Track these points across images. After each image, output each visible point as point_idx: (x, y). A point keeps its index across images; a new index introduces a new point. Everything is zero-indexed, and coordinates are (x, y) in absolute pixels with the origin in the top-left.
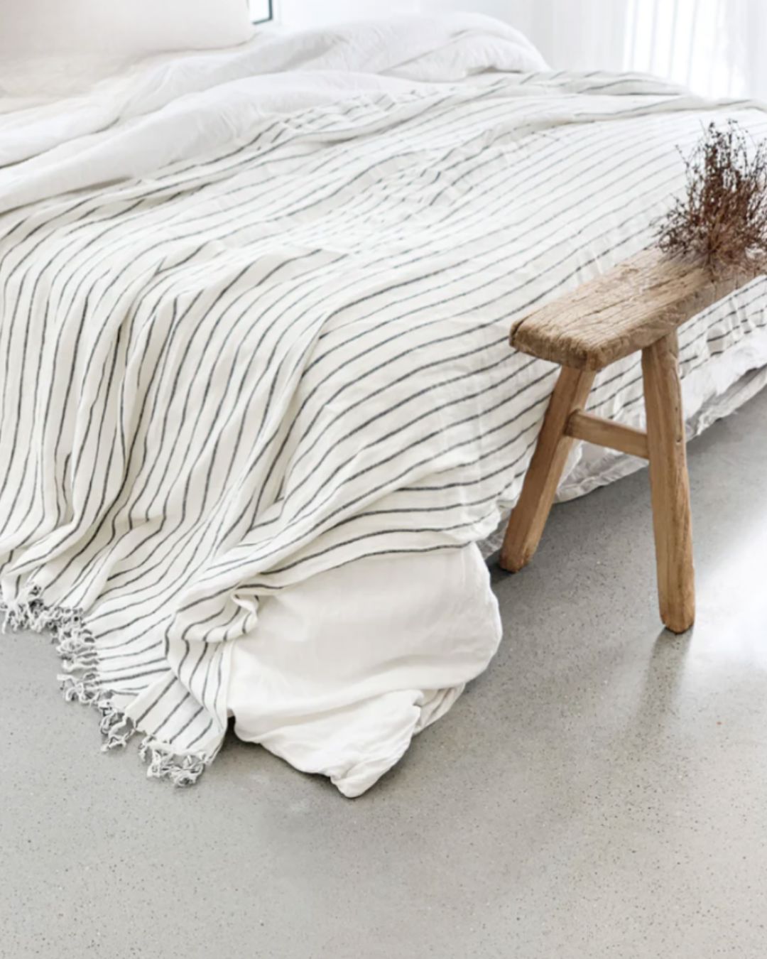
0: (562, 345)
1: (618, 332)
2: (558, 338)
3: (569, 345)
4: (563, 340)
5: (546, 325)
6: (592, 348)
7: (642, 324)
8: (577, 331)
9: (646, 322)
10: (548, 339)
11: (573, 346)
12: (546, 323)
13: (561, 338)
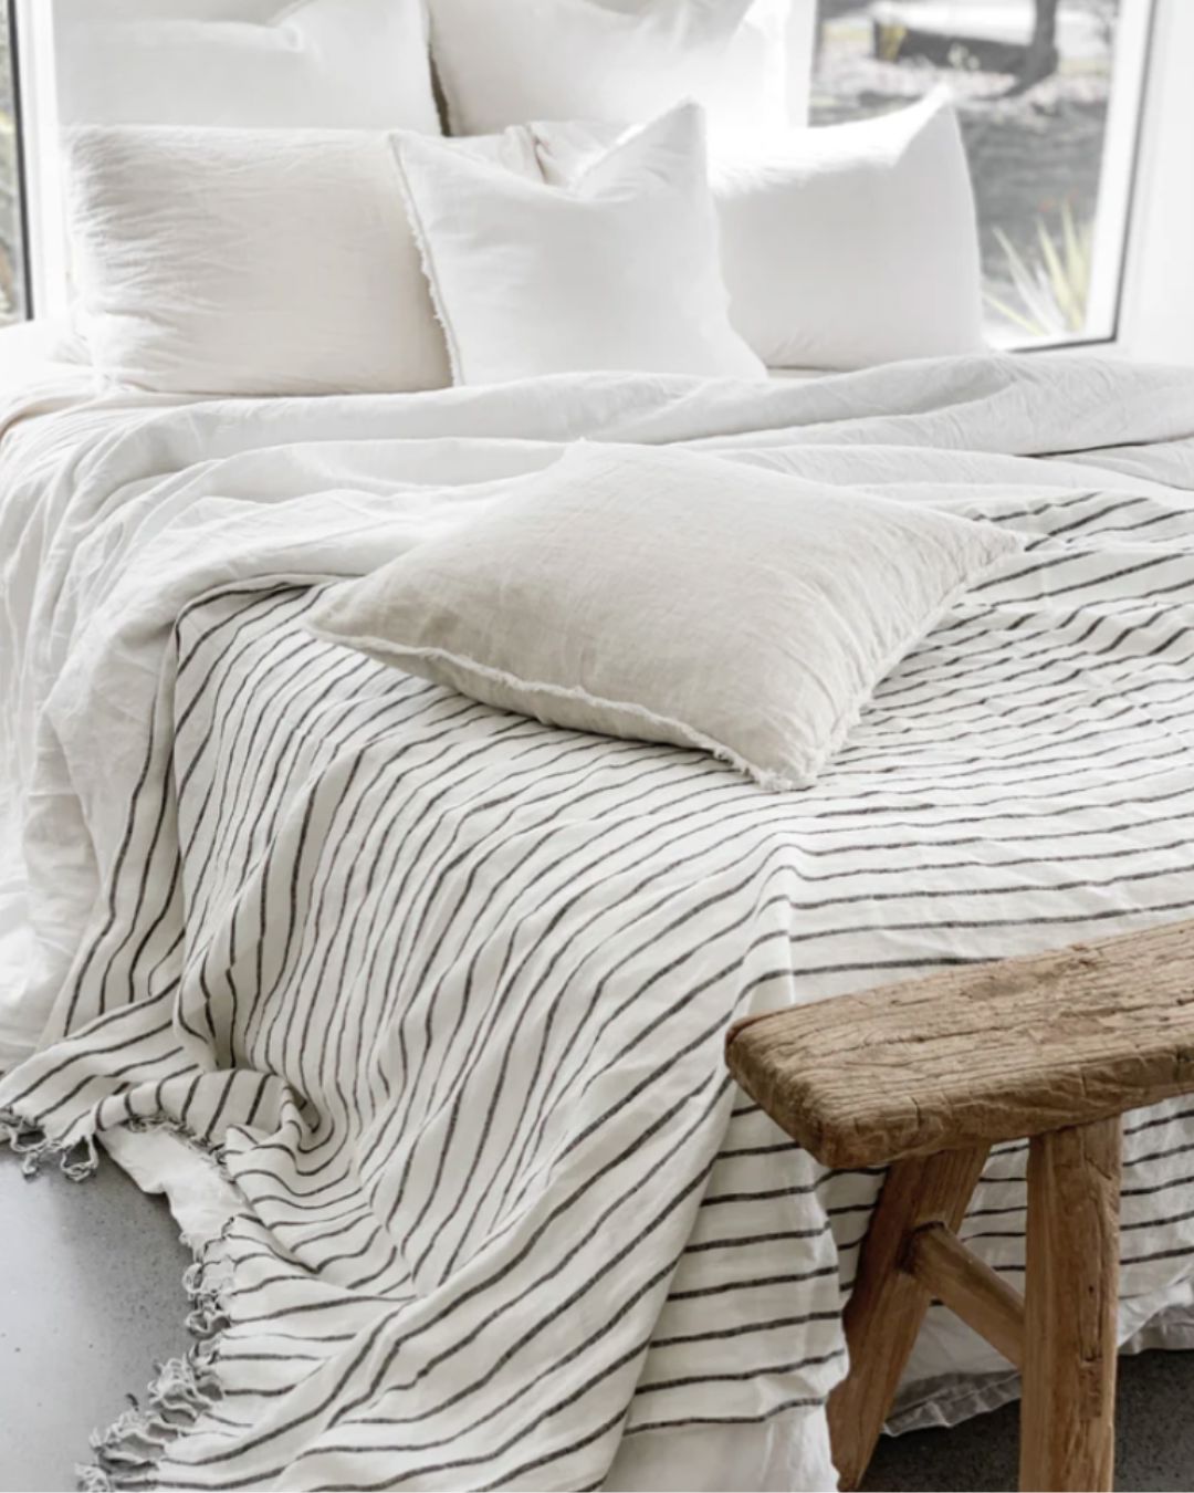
0: (791, 1094)
1: (920, 1096)
2: (790, 1077)
3: (802, 1100)
4: (795, 1086)
5: (791, 1043)
6: (834, 1119)
7: (994, 1091)
8: (832, 1073)
9: (1007, 1089)
10: (774, 1074)
11: (807, 1104)
12: (790, 1039)
13: (792, 1080)
